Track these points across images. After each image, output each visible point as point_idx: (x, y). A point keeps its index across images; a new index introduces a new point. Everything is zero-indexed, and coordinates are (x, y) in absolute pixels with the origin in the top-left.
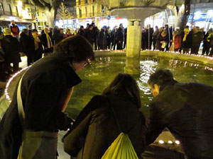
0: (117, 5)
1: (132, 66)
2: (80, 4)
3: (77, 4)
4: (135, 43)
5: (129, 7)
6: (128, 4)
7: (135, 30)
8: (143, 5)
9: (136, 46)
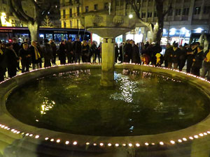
0: (92, 25)
1: (107, 78)
2: (64, 17)
3: (62, 17)
4: (109, 58)
5: (102, 27)
6: (101, 24)
7: (108, 47)
8: (113, 26)
9: (110, 61)
